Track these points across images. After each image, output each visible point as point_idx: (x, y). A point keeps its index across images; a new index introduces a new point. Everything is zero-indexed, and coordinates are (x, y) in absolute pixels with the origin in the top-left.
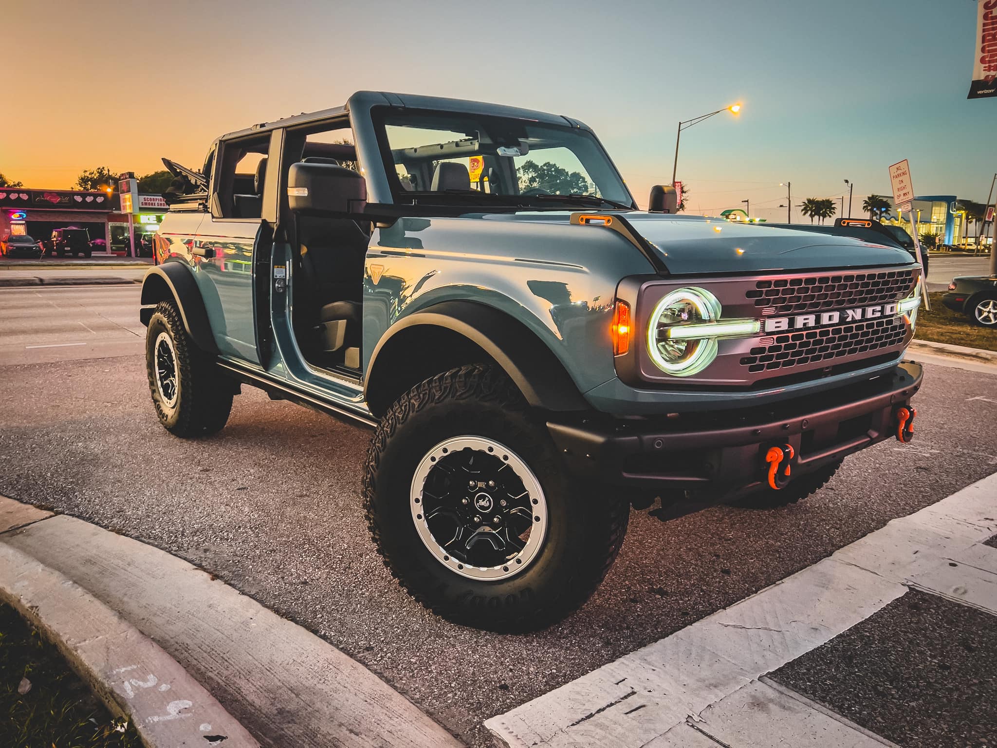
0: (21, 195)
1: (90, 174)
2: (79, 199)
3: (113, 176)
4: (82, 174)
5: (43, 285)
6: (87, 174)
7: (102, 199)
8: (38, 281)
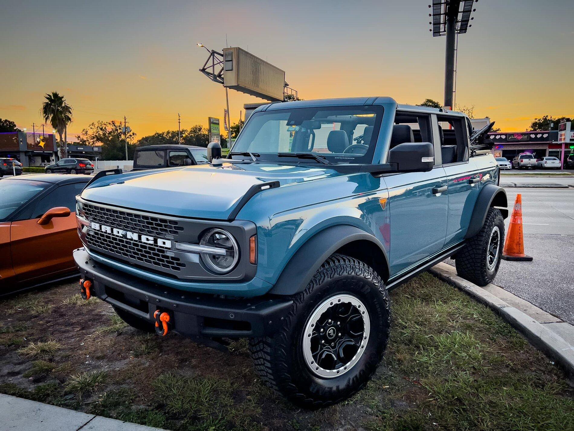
0: (502, 136)
1: (539, 120)
2: (533, 136)
3: (553, 120)
4: (534, 121)
5: (516, 187)
6: (537, 121)
7: (547, 135)
8: (514, 185)
